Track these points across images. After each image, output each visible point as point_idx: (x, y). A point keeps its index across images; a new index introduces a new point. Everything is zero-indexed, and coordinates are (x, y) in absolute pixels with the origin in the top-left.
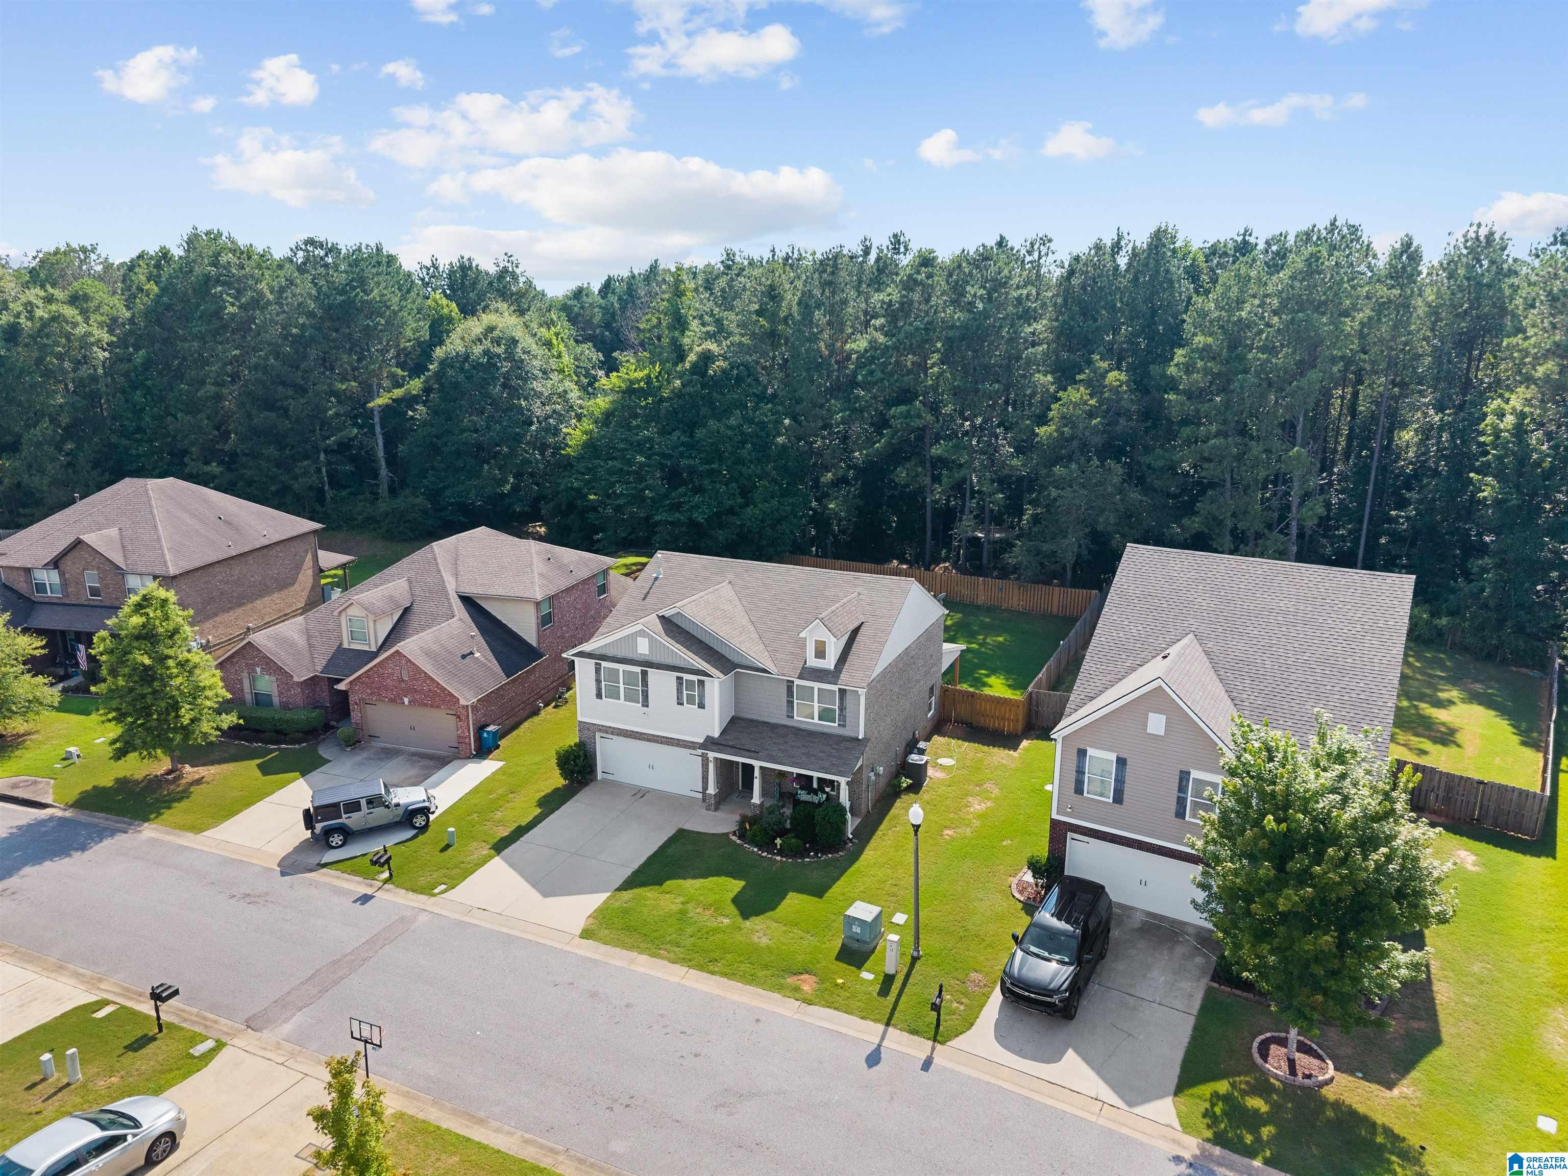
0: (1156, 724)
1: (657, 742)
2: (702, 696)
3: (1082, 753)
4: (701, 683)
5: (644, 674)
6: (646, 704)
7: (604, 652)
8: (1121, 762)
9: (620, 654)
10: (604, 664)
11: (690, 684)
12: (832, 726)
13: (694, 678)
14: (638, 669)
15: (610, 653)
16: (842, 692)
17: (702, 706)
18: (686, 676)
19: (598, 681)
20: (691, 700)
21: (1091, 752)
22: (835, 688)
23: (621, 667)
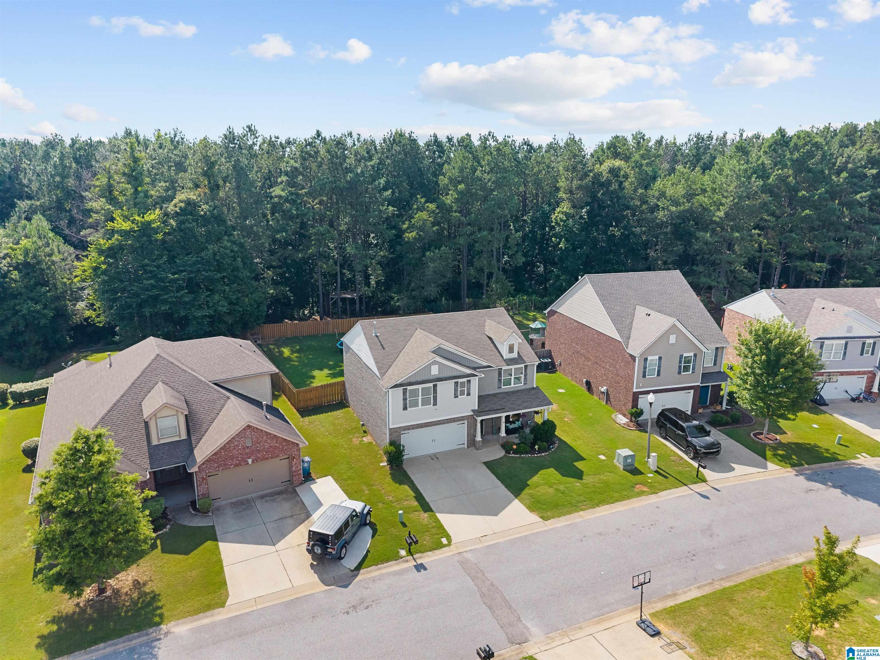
0: (673, 339)
1: (441, 424)
2: (469, 389)
3: (646, 360)
4: (469, 381)
5: (435, 386)
6: (435, 404)
7: (409, 381)
8: (660, 358)
9: (419, 379)
10: (409, 388)
11: (463, 384)
12: (521, 385)
13: (465, 380)
14: (431, 385)
15: (413, 380)
16: (526, 367)
17: (469, 394)
18: (460, 380)
19: (405, 399)
20: (462, 393)
21: (649, 358)
22: (523, 366)
23: (420, 387)
